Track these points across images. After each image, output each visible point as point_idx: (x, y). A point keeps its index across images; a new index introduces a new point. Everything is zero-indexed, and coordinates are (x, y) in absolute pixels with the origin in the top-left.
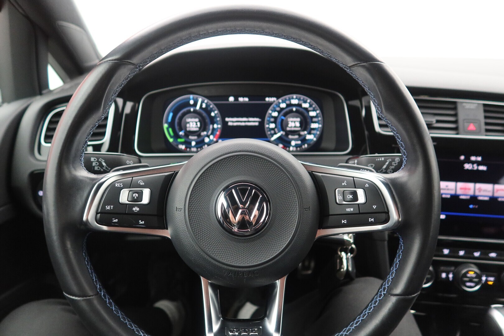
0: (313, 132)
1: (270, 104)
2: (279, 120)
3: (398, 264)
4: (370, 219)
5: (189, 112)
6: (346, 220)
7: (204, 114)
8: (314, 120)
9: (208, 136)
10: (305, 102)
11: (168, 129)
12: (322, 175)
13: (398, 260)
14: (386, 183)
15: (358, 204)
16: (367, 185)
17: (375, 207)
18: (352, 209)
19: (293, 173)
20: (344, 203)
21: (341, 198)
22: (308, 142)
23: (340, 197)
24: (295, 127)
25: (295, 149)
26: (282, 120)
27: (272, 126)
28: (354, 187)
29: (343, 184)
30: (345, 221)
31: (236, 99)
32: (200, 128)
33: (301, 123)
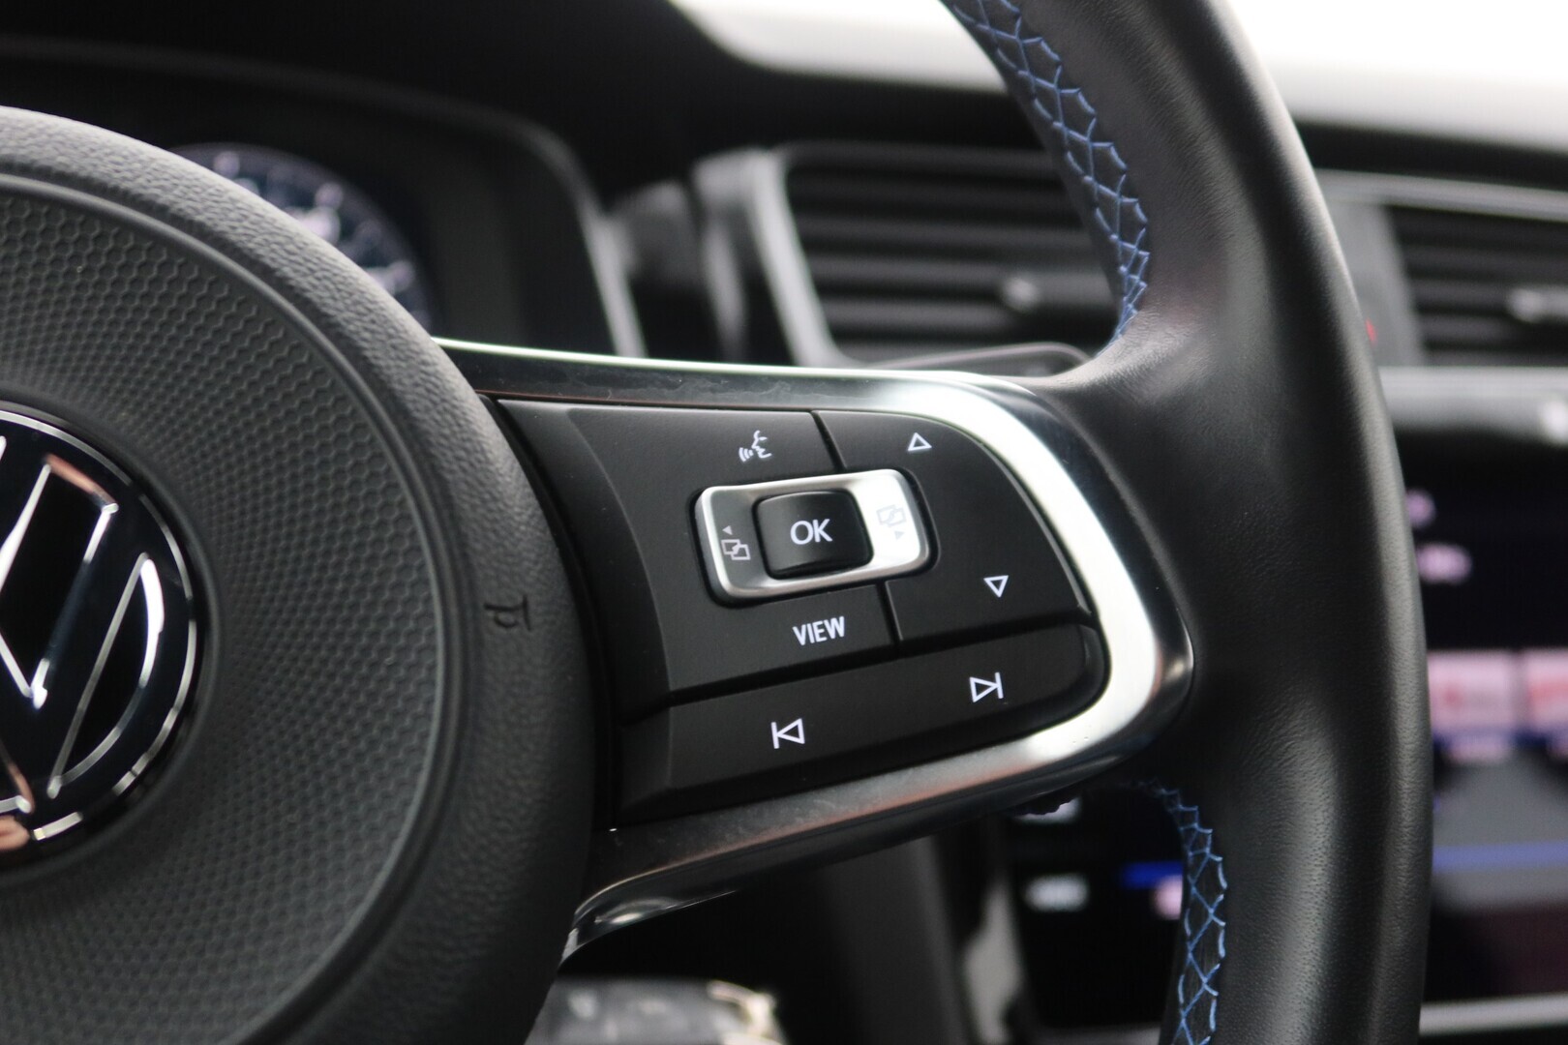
3: (1214, 1004)
4: (973, 681)
6: (799, 723)
12: (572, 414)
13: (1205, 980)
14: (1051, 424)
15: (878, 582)
16: (918, 444)
17: (997, 584)
18: (837, 627)
19: (367, 335)
20: (773, 585)
21: (742, 553)
23: (739, 546)
28: (830, 465)
29: (744, 455)
30: (794, 732)
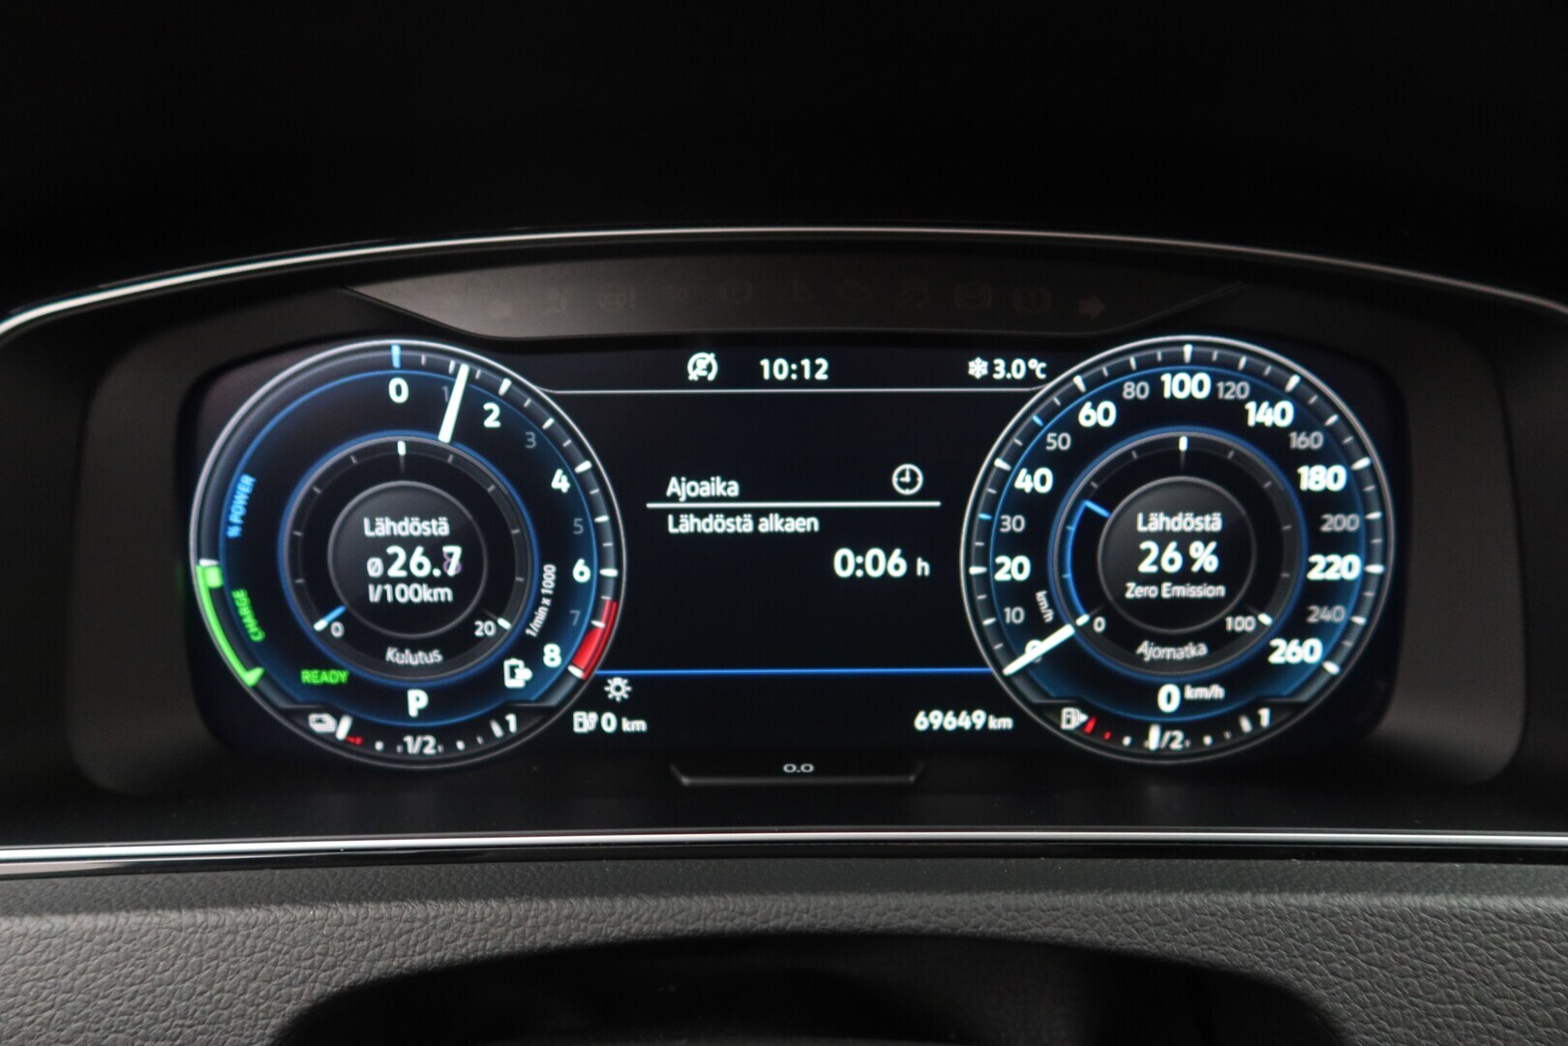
0: (1318, 614)
1: (1001, 404)
2: (1064, 528)
5: (379, 466)
7: (497, 483)
8: (1333, 523)
9: (530, 651)
10: (1268, 391)
11: (220, 597)
22: (1285, 690)
24: (1185, 576)
25: (1178, 741)
26: (1091, 522)
27: (1013, 568)
31: (738, 366)
32: (461, 584)
33: (1226, 544)
